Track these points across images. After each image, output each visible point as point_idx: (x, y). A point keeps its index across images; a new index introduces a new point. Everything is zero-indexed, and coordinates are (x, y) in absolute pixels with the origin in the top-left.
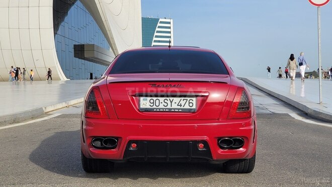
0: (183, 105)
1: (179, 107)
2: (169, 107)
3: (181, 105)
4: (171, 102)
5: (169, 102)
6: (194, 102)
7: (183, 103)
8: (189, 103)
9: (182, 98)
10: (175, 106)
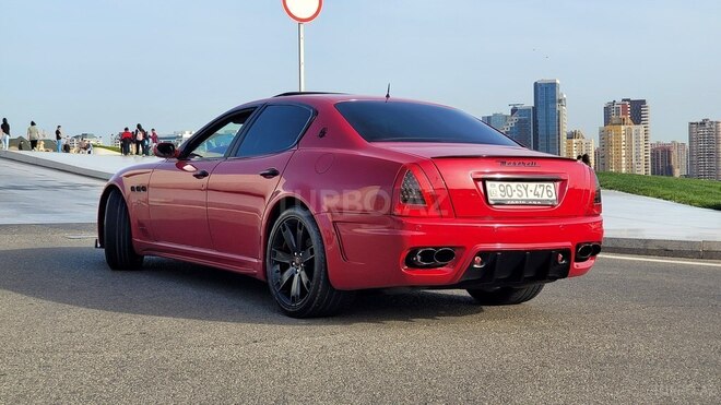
0: (540, 193)
1: (536, 198)
2: (524, 197)
3: (538, 195)
4: (526, 190)
5: (523, 189)
6: (553, 189)
7: (539, 190)
8: (548, 191)
9: (538, 184)
10: (531, 196)
